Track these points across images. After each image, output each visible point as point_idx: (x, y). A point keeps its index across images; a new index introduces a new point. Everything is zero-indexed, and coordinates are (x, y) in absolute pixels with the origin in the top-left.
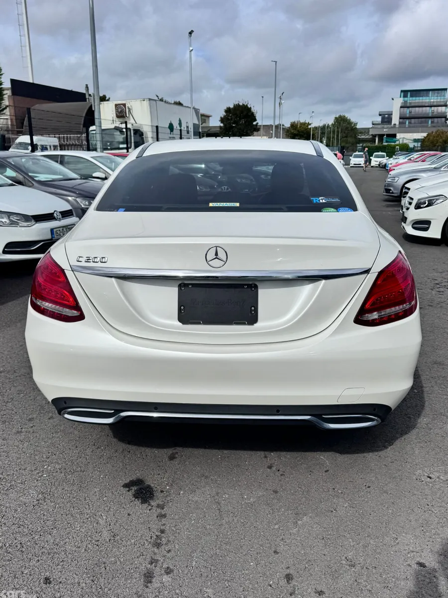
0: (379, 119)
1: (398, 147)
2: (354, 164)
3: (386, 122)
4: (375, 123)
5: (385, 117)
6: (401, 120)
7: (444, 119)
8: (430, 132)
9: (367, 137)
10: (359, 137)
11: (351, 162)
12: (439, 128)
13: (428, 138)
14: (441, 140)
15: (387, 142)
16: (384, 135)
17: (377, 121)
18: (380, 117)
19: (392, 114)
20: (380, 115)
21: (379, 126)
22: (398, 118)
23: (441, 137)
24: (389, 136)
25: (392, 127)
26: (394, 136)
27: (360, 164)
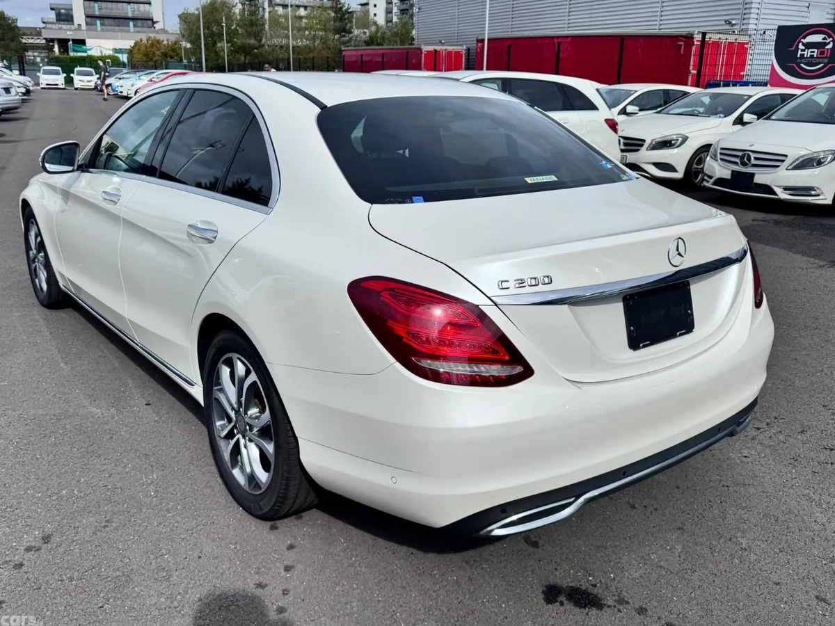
0: (52, 16)
1: (110, 61)
2: (47, 85)
3: (63, 20)
4: (46, 20)
5: (60, 12)
6: (89, 20)
7: (150, 22)
8: (138, 39)
9: (38, 41)
10: (24, 41)
11: (41, 81)
12: (150, 35)
13: (137, 48)
14: (158, 53)
15: (74, 51)
16: (68, 40)
17: (50, 18)
18: (54, 12)
19: (72, 10)
20: (52, 9)
21: (54, 26)
22: (84, 17)
23: (158, 49)
24: (76, 42)
25: (75, 30)
26: (83, 42)
27: (57, 85)
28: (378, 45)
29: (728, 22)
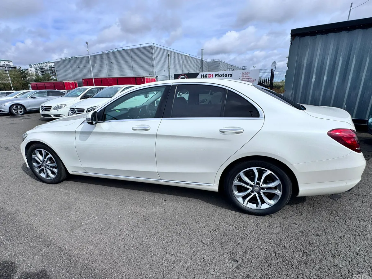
28: (39, 81)
29: (150, 74)
